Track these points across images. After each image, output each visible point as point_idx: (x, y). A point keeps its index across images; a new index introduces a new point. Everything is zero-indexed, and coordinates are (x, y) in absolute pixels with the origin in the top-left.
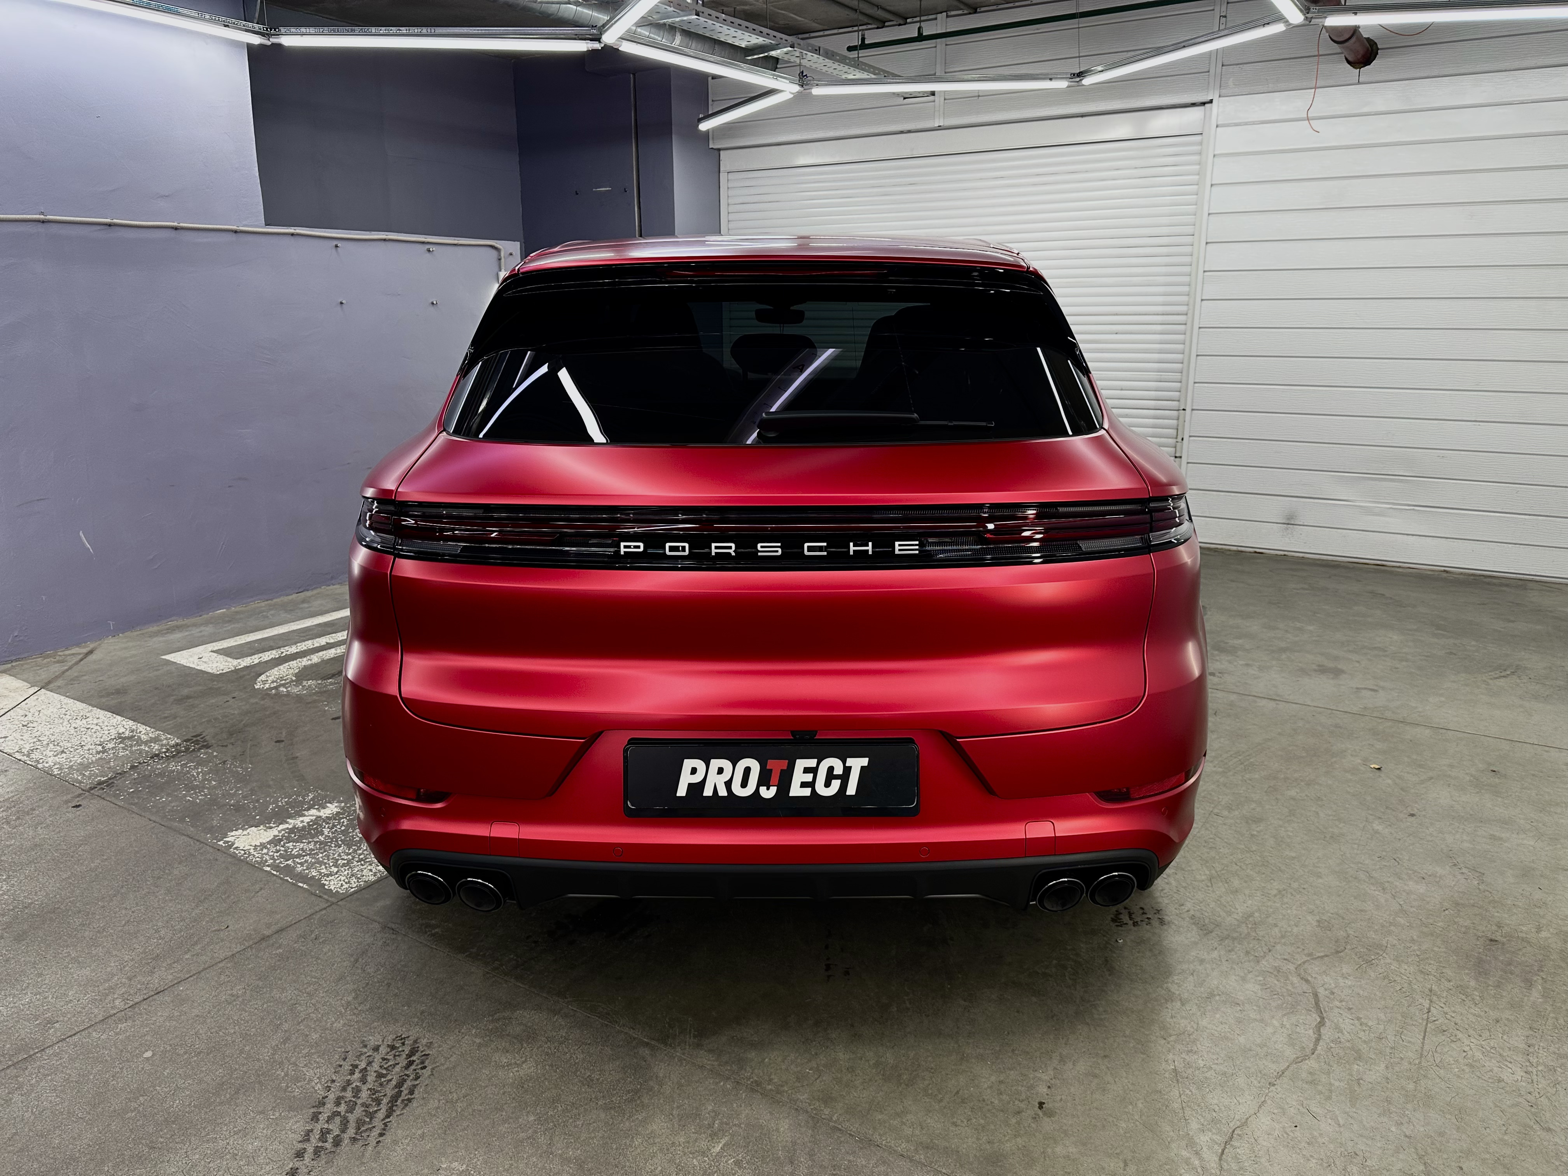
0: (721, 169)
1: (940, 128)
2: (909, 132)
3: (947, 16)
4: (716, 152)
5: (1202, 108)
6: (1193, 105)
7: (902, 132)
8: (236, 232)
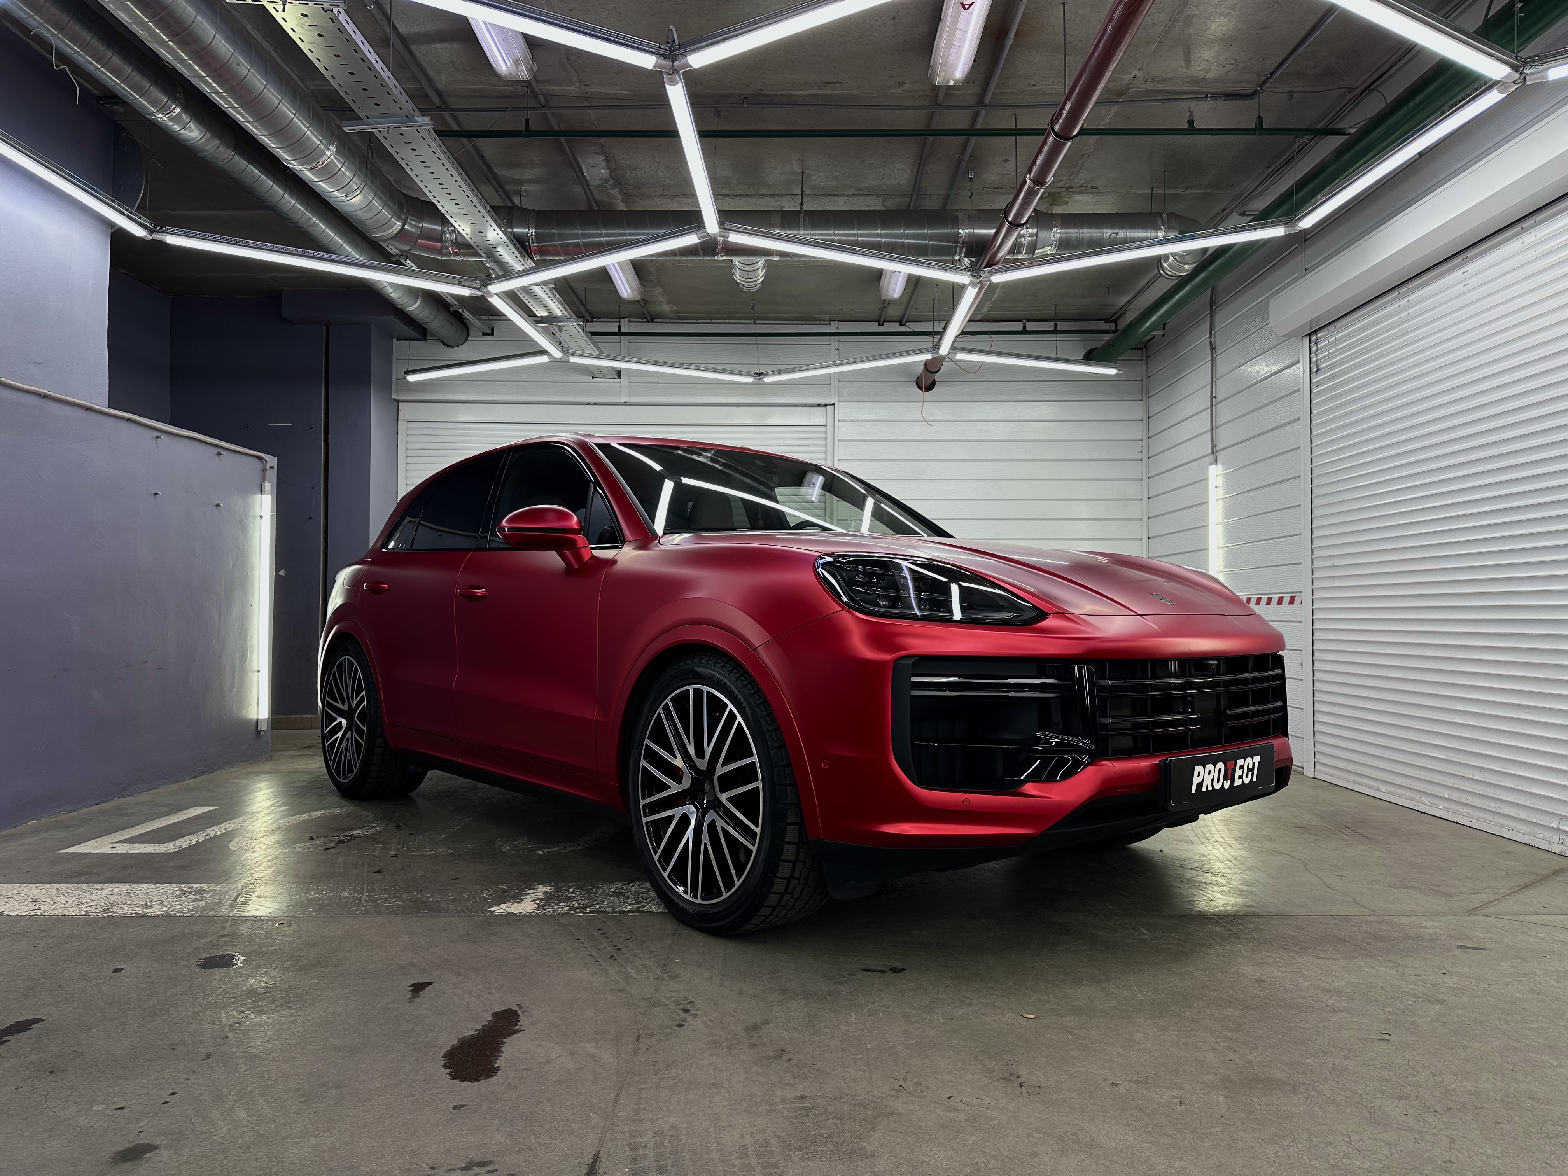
0: (400, 418)
1: (625, 404)
2: (596, 404)
3: (629, 321)
4: (396, 403)
5: (824, 408)
6: (819, 405)
7: (588, 404)
8: (88, 409)
